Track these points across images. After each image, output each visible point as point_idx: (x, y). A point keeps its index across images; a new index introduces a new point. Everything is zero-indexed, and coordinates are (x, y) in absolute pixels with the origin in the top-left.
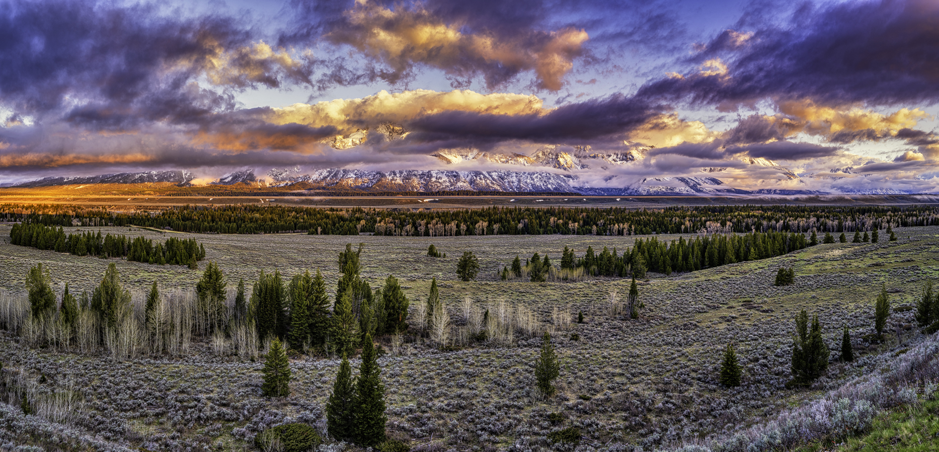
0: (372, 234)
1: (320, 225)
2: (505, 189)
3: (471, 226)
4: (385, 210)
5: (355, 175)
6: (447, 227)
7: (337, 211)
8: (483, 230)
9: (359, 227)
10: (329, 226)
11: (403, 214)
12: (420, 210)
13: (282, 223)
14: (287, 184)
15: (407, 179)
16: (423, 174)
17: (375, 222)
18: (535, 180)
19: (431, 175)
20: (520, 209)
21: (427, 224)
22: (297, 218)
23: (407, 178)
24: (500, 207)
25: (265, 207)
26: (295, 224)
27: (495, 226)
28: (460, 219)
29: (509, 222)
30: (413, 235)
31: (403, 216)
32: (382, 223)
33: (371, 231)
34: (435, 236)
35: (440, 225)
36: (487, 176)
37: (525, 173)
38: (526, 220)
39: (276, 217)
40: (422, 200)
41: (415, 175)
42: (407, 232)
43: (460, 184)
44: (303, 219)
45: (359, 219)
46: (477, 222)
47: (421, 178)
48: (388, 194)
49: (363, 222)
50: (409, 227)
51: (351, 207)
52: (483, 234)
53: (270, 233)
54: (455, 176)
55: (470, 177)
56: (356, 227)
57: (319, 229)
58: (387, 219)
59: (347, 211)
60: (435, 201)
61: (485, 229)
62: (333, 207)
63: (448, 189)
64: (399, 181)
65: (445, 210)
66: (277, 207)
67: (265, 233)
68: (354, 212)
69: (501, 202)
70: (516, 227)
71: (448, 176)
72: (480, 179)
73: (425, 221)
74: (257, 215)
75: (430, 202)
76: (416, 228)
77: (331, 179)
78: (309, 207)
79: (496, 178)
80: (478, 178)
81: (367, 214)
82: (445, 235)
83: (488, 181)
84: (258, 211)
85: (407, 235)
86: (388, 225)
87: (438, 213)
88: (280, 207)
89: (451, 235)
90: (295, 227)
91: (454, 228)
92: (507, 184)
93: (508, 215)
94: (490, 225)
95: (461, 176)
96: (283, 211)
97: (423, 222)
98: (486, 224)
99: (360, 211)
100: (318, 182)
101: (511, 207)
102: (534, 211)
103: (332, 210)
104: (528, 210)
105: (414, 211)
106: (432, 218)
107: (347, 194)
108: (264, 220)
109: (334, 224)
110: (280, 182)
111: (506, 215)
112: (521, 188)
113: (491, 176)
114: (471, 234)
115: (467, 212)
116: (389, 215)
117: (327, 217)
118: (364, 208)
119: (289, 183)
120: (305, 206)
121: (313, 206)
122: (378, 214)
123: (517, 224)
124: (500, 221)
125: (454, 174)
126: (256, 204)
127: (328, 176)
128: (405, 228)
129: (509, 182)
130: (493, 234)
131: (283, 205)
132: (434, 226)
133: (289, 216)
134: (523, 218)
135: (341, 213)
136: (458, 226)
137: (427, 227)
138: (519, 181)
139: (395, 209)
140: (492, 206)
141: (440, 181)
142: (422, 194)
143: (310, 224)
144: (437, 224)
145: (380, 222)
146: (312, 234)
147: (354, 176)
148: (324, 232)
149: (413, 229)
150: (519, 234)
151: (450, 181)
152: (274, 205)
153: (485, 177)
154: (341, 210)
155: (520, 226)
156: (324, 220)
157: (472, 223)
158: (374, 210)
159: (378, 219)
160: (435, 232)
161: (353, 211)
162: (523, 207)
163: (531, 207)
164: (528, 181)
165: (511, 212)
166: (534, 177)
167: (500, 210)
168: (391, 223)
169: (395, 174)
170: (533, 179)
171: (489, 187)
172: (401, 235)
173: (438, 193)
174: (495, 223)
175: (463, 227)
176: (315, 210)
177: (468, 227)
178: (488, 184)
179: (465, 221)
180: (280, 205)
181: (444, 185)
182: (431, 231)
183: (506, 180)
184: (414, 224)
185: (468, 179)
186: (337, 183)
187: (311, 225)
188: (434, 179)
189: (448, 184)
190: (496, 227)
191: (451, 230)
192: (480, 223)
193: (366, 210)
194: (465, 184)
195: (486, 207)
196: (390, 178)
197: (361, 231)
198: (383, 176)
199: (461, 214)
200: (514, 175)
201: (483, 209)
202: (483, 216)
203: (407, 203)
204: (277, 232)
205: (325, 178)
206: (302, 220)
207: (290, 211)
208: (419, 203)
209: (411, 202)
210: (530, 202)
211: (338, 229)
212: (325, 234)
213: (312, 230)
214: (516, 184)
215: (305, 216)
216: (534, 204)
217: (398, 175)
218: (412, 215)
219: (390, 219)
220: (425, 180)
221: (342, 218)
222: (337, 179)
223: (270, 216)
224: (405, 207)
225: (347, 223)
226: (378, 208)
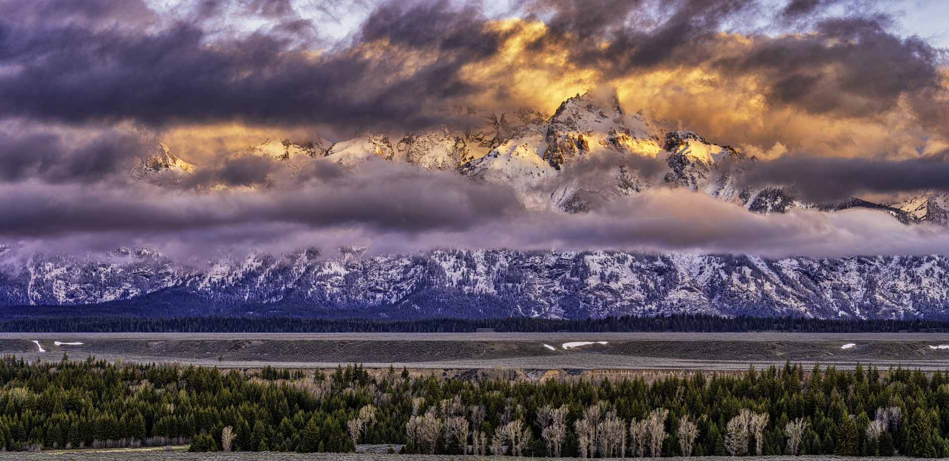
0: (397, 448)
1: (229, 422)
2: (822, 311)
3: (713, 427)
4: (439, 375)
5: (347, 267)
6: (634, 429)
7: (286, 376)
8: (752, 440)
9: (355, 426)
10: (259, 423)
11: (497, 387)
12: (550, 375)
13: (106, 416)
14: (126, 293)
15: (509, 279)
16: (558, 265)
17: (407, 410)
18: (925, 282)
19: (586, 268)
20: (874, 375)
21: (571, 418)
22: (155, 400)
23: (510, 277)
24: (808, 366)
25: (48, 367)
26: (150, 419)
27: (790, 428)
28: (676, 403)
29: (836, 415)
30: (526, 453)
31: (496, 394)
32: (429, 416)
33: (391, 440)
34: (598, 455)
35: (613, 424)
36: (765, 269)
37: (888, 259)
38: (895, 411)
39: (86, 398)
40: (558, 344)
41: (534, 268)
42: (507, 442)
43: (675, 296)
44: (177, 402)
45: (355, 404)
46: (730, 414)
47: (553, 277)
48: (448, 325)
49: (368, 412)
50: (512, 429)
51: (330, 366)
52: (752, 452)
53: (62, 446)
54: (660, 271)
55: (708, 273)
56: (345, 428)
57: (228, 435)
58: (444, 403)
59: (320, 378)
60: (596, 348)
61: (759, 436)
62: (274, 364)
63: (638, 311)
64: (483, 285)
65: (631, 377)
66: (88, 366)
67: (47, 446)
68: (340, 379)
69: (812, 350)
70: (862, 434)
71: (638, 271)
72: (743, 279)
73: (564, 409)
74: (21, 393)
75: (583, 349)
76: (537, 432)
77: (269, 280)
78: (197, 363)
79: (792, 275)
80: (735, 278)
81: (383, 387)
82: (628, 454)
83: (767, 286)
84: (26, 376)
85: (509, 453)
86: (449, 422)
87: (605, 384)
88: (102, 365)
89: (648, 454)
90: (149, 427)
91: (659, 432)
92: (828, 295)
93: (835, 393)
94: (774, 423)
95: (681, 269)
96: (111, 377)
97: (559, 413)
98: (760, 421)
99: (360, 377)
100: (229, 290)
101: (845, 367)
102: (921, 380)
103: (270, 374)
104: (900, 376)
105: (532, 378)
106: (588, 401)
107: (317, 326)
108: (45, 407)
109: (276, 420)
110: (103, 288)
111: (828, 393)
112: (876, 306)
113: (777, 270)
114: (711, 452)
115: (699, 381)
116: (452, 389)
117: (254, 395)
118: (377, 369)
119: (134, 292)
120: (185, 363)
121: (209, 364)
122: (418, 386)
123: (864, 423)
124: (807, 410)
125: (659, 263)
126: (18, 356)
127: (260, 269)
128: (501, 431)
129: (835, 288)
130: (783, 451)
131: (112, 359)
132: (594, 424)
133: (128, 393)
134: (885, 404)
135: (298, 384)
136: (670, 426)
137: (571, 428)
138: (871, 285)
139: (470, 373)
140: (780, 365)
141: (613, 285)
142: (555, 326)
143: (198, 417)
144: (603, 418)
145: (422, 412)
146: (204, 448)
147: (343, 271)
148: (243, 443)
149: (528, 433)
150: (870, 453)
151: (644, 287)
152: (79, 359)
153: (757, 273)
154: (300, 375)
155: (876, 427)
156: (244, 406)
157: (715, 418)
158: (405, 374)
159: (417, 402)
160: (598, 443)
161: (337, 378)
162: (884, 367)
163: (911, 366)
164: (901, 285)
165: (842, 382)
166: (920, 271)
167: (808, 376)
168: (458, 414)
169: (472, 266)
170: (916, 280)
171: (772, 303)
172: (489, 453)
173: (610, 324)
174: (791, 418)
175: (687, 429)
176: (214, 374)
177: (703, 428)
178: (766, 295)
179: (694, 411)
180: (99, 357)
181: (627, 297)
182: (583, 441)
183: (827, 283)
184: (531, 420)
185: (702, 280)
186: (289, 291)
187: (201, 423)
188: (593, 281)
189: (638, 295)
190: (794, 429)
191: (648, 437)
192: (743, 417)
193: (378, 376)
194: (693, 297)
195: (761, 367)
196: (457, 276)
197: (363, 440)
198: (434, 270)
199: (680, 389)
200: (853, 265)
201: (751, 375)
202: (752, 395)
203: (509, 352)
204: (89, 445)
205: (250, 276)
206: (171, 407)
207: (131, 377)
208: (547, 352)
209: (523, 350)
210: (909, 350)
211: (288, 433)
212: (245, 448)
213: (203, 436)
214: (859, 294)
215: (183, 394)
216: (921, 356)
217: (481, 268)
218: (526, 392)
219: (456, 403)
220: (566, 283)
221: (300, 401)
222: (287, 279)
223: (66, 395)
224: (502, 365)
225: (318, 413)
226: (419, 369)
